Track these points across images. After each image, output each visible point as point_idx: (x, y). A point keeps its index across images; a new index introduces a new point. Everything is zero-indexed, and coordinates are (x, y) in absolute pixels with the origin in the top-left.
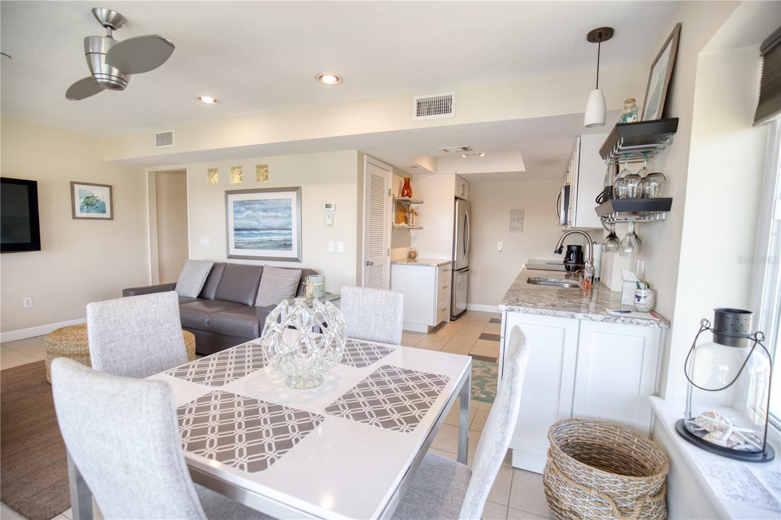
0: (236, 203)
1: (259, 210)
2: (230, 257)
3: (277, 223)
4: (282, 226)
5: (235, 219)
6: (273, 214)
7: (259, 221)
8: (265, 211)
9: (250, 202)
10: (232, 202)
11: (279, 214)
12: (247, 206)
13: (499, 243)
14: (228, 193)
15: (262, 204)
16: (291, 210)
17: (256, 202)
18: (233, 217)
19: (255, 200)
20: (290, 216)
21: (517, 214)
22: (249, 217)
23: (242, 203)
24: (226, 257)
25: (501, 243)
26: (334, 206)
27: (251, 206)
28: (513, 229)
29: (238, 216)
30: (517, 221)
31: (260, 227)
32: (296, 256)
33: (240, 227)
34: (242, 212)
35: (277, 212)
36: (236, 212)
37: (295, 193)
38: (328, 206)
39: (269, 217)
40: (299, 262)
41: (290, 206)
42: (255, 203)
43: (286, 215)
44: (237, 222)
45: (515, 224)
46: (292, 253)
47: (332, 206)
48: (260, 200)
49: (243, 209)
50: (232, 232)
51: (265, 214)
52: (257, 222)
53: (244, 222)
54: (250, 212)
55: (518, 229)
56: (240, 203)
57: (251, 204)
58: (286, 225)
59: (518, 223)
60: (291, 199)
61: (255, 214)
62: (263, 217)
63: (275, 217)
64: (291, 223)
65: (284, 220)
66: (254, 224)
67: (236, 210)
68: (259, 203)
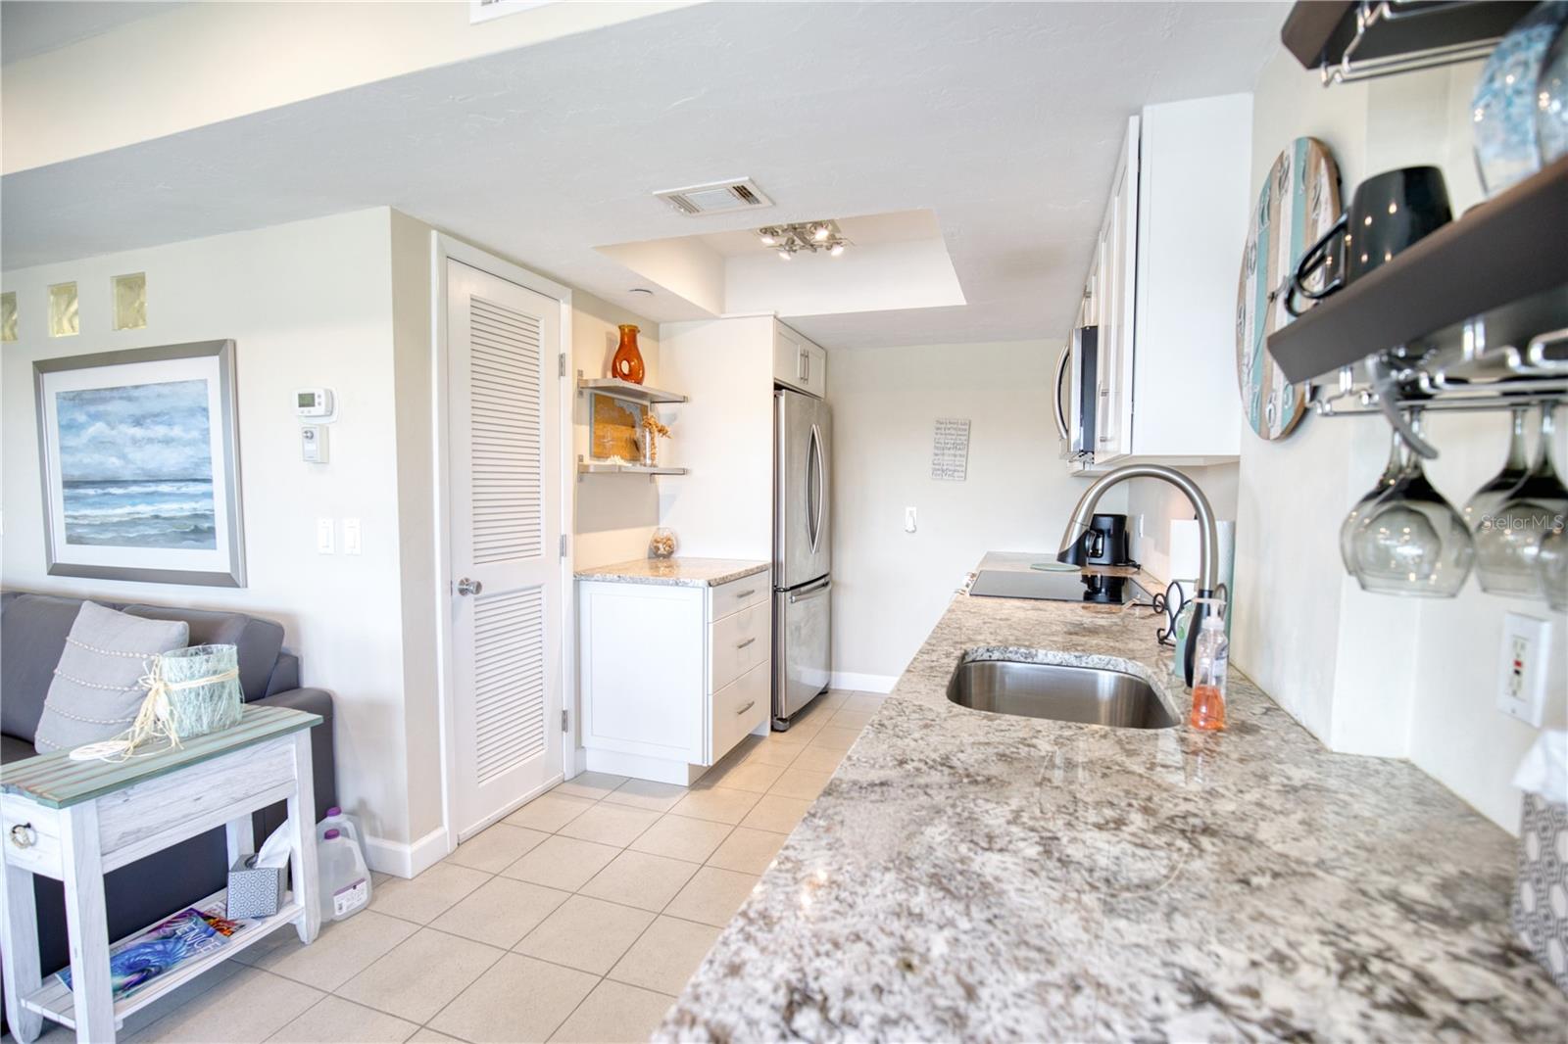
0: (64, 398)
1: (121, 422)
2: (57, 570)
3: (171, 460)
4: (185, 469)
5: (63, 449)
6: (160, 431)
7: (123, 457)
8: (138, 422)
9: (98, 396)
10: (54, 396)
11: (177, 431)
12: (92, 409)
13: (908, 509)
14: (42, 367)
15: (130, 399)
16: (208, 419)
17: (115, 394)
18: (58, 447)
19: (112, 389)
20: (205, 437)
21: (953, 432)
22: (99, 444)
23: (77, 399)
24: (46, 572)
25: (914, 509)
26: (323, 400)
27: (101, 408)
28: (943, 471)
29: (71, 442)
30: (952, 452)
31: (127, 475)
32: (227, 569)
33: (76, 474)
34: (81, 427)
35: (170, 425)
36: (68, 427)
37: (214, 362)
38: (306, 401)
39: (150, 441)
40: (238, 586)
41: (204, 405)
42: (112, 398)
43: (195, 434)
44: (70, 459)
45: (946, 458)
46: (214, 559)
47: (317, 400)
48: (124, 388)
49: (82, 418)
50: (57, 492)
51: (138, 432)
52: (119, 458)
53: (86, 460)
54: (98, 428)
55: (955, 471)
56: (73, 399)
57: (104, 400)
58: (197, 465)
59: (955, 456)
60: (205, 382)
61: (114, 432)
62: (135, 441)
63: (167, 441)
64: (208, 460)
65: (189, 451)
66: (112, 464)
67: (64, 423)
68: (121, 398)
